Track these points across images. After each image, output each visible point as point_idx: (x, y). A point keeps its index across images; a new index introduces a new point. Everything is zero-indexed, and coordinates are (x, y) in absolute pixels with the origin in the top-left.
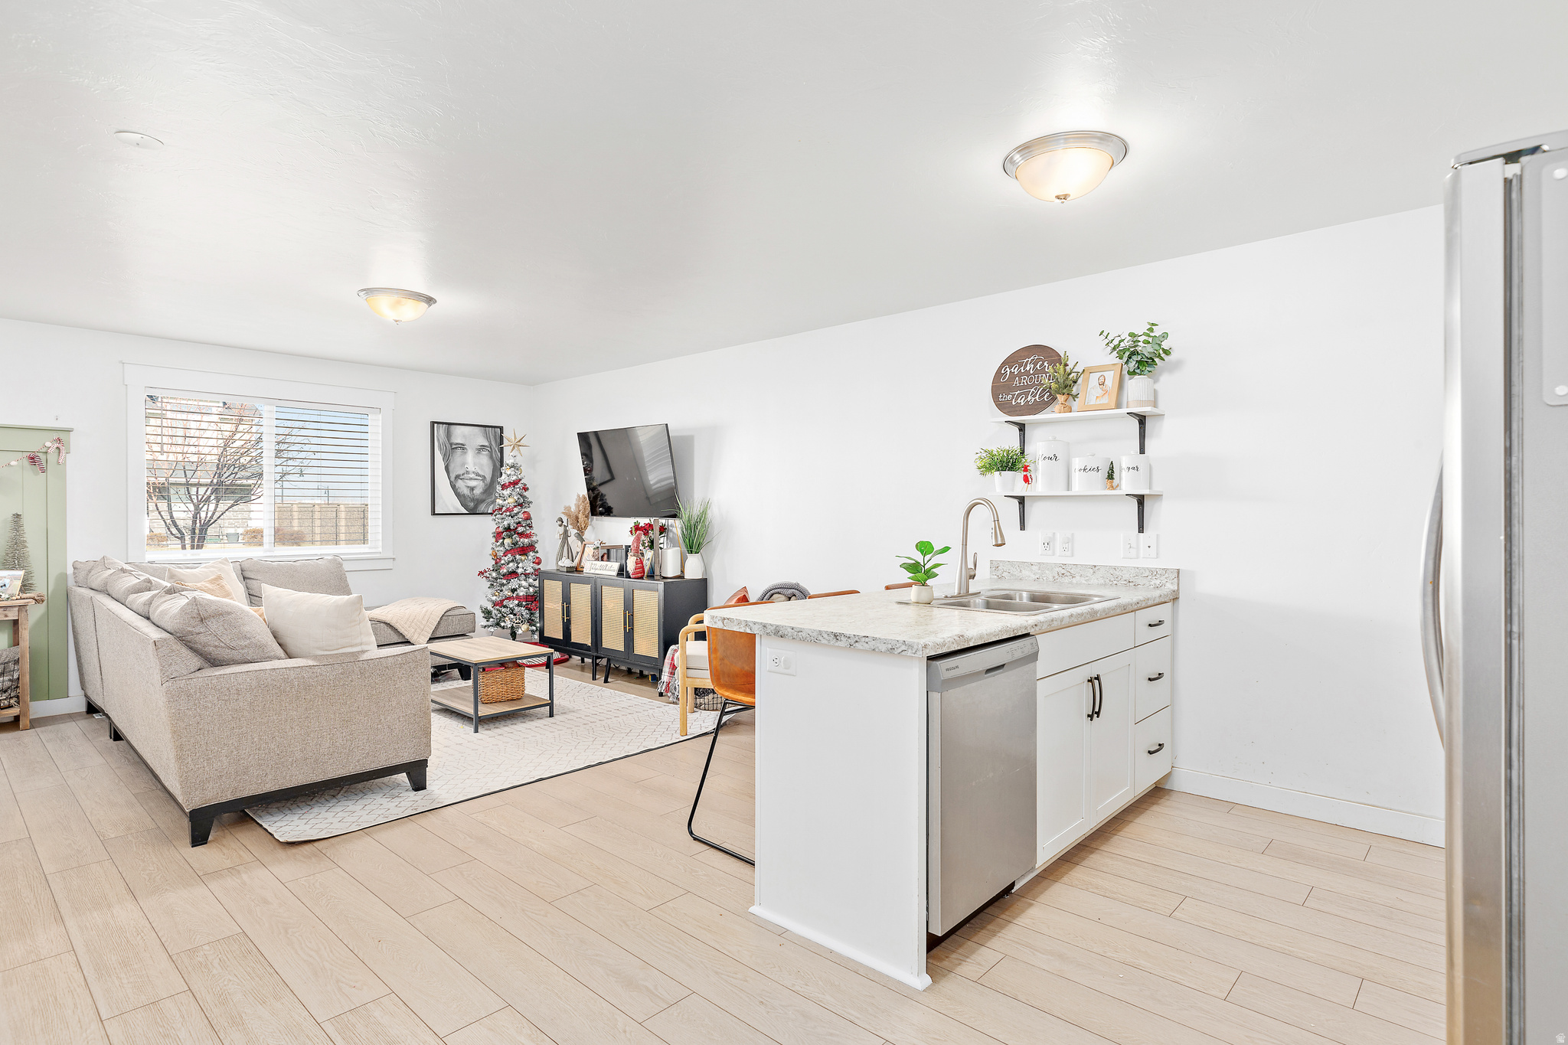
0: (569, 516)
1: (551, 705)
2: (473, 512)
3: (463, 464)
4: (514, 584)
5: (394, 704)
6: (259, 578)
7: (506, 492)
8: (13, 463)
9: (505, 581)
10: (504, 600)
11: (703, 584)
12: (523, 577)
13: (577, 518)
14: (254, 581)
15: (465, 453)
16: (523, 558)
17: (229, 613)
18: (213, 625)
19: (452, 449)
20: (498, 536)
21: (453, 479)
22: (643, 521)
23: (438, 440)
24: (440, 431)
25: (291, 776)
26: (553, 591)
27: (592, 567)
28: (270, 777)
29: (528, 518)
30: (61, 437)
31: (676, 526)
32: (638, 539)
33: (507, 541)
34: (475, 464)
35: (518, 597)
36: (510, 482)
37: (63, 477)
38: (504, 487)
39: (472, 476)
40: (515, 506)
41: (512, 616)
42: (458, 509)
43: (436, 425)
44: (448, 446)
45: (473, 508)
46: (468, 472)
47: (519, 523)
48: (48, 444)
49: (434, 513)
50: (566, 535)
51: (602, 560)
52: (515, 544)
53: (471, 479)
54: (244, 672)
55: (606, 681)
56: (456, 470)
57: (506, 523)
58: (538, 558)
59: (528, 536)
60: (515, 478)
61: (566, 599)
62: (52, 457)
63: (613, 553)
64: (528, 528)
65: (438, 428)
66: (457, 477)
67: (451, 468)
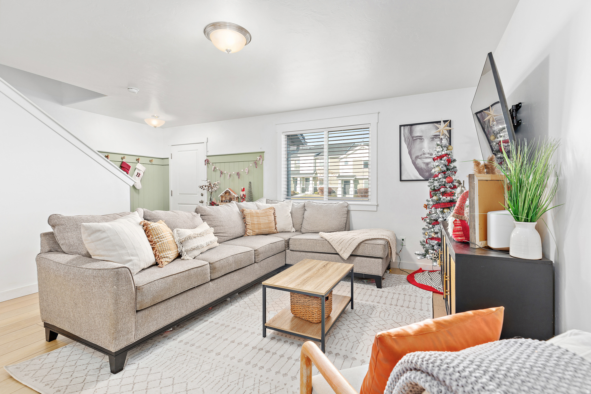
2: (427, 179)
3: (421, 149)
8: (251, 165)
15: (423, 142)
19: (413, 140)
20: (430, 194)
21: (414, 159)
23: (404, 136)
34: (429, 148)
36: (438, 157)
37: (262, 169)
39: (427, 156)
42: (417, 177)
44: (411, 138)
45: (428, 176)
46: (424, 154)
48: (258, 158)
49: (401, 180)
52: (440, 200)
56: (416, 152)
60: (443, 153)
62: (259, 162)
64: (449, 189)
65: (404, 129)
66: (417, 157)
67: (413, 151)
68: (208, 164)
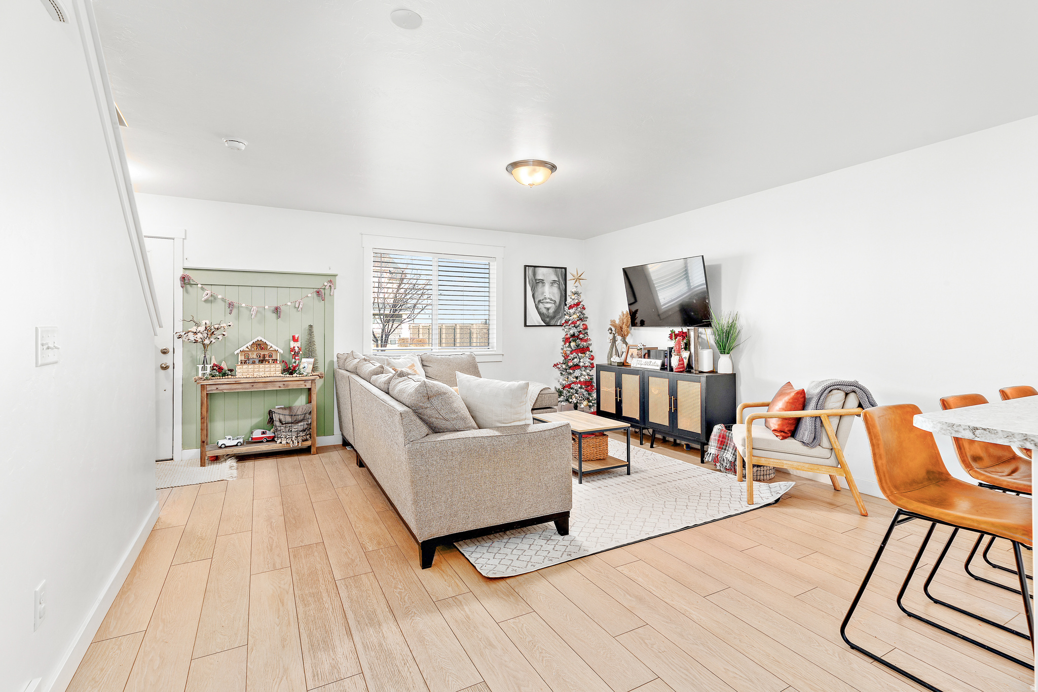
0: (615, 326)
1: (628, 466)
2: (548, 325)
3: (543, 293)
4: (577, 373)
5: (549, 467)
6: (431, 366)
7: (572, 311)
8: (309, 295)
9: (571, 371)
10: (571, 384)
11: (732, 378)
12: (584, 368)
13: (621, 328)
14: (428, 368)
15: (544, 285)
16: (583, 355)
17: (445, 393)
18: (435, 402)
19: (536, 283)
20: (566, 340)
21: (537, 303)
22: (677, 330)
23: (529, 277)
24: (530, 271)
25: (484, 519)
26: (608, 381)
27: (636, 363)
28: (471, 519)
29: (586, 328)
30: (331, 279)
31: (707, 334)
32: (679, 343)
33: (573, 344)
34: (550, 292)
35: (580, 382)
36: (573, 304)
37: (332, 303)
38: (570, 307)
39: (548, 300)
40: (578, 320)
41: (577, 395)
42: (539, 323)
43: (527, 267)
44: (534, 281)
45: (548, 321)
46: (545, 298)
47: (580, 331)
48: (326, 284)
49: (526, 325)
50: (614, 340)
51: (644, 358)
52: (578, 346)
53: (547, 303)
54: (456, 439)
55: (652, 447)
56: (539, 297)
57: (572, 332)
58: (592, 356)
59: (586, 341)
60: (577, 301)
61: (619, 385)
62: (327, 292)
63: (652, 353)
64: (586, 335)
65: (528, 269)
66: (539, 301)
67: (536, 296)
68: (188, 286)
